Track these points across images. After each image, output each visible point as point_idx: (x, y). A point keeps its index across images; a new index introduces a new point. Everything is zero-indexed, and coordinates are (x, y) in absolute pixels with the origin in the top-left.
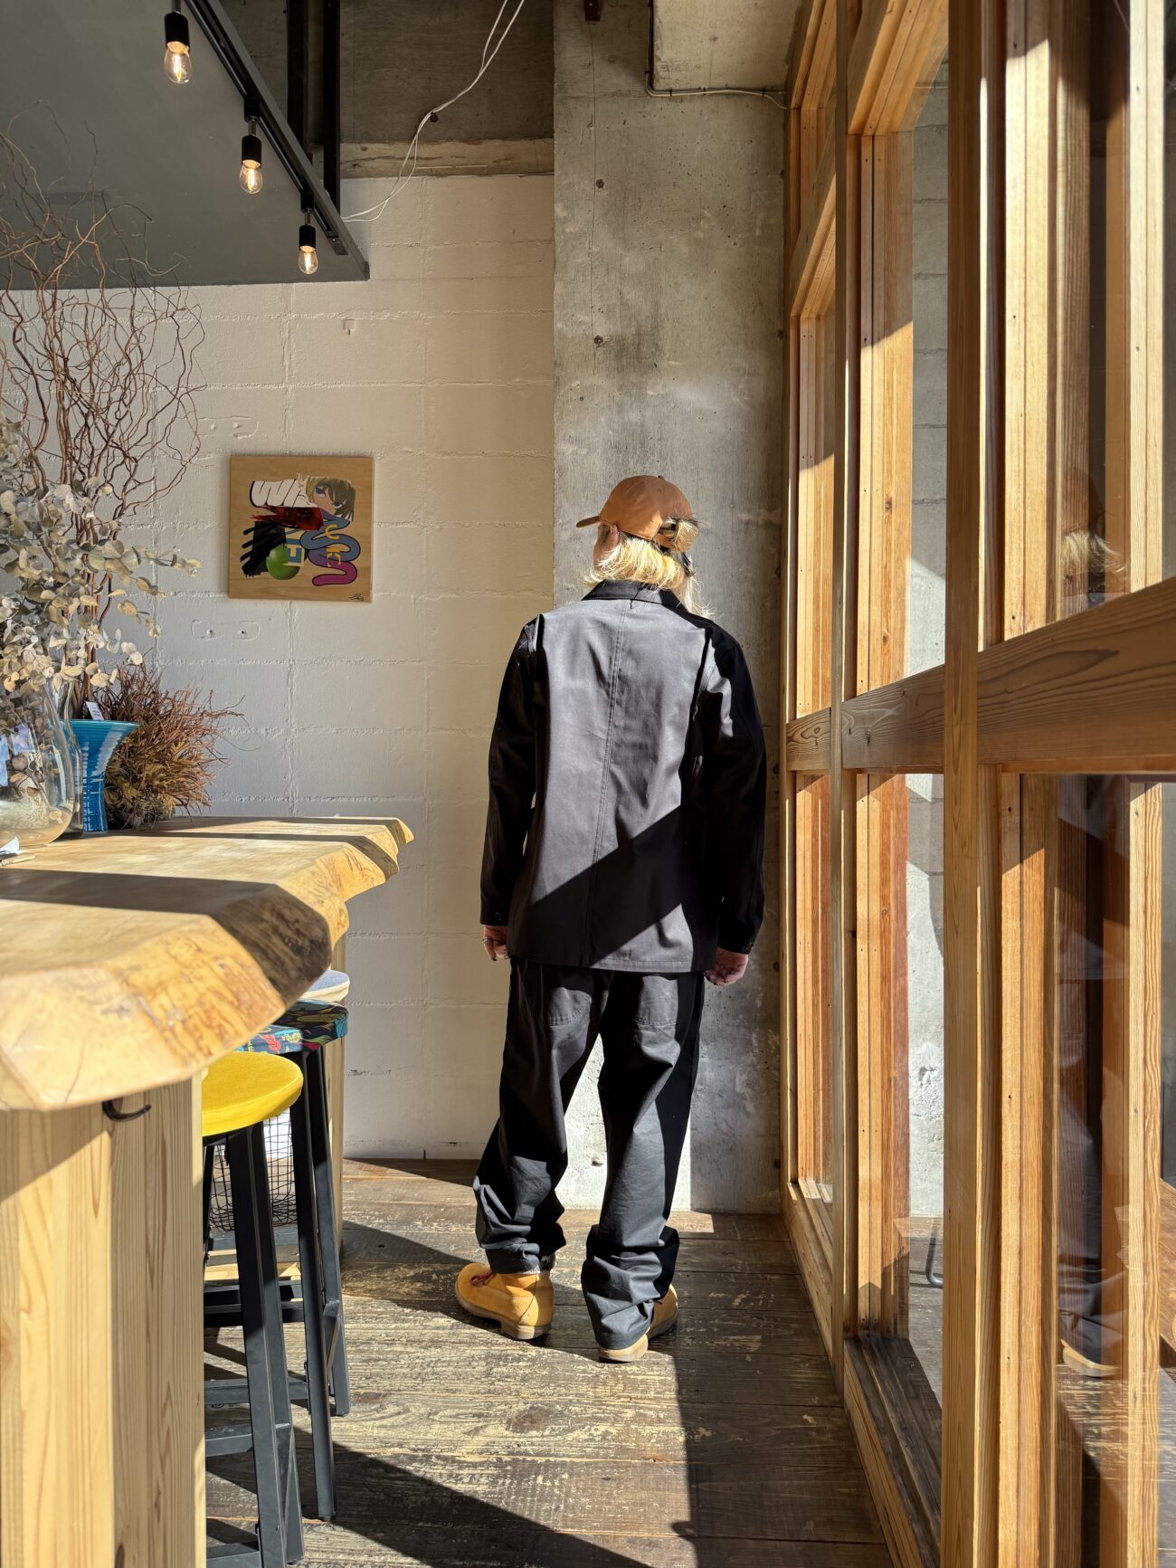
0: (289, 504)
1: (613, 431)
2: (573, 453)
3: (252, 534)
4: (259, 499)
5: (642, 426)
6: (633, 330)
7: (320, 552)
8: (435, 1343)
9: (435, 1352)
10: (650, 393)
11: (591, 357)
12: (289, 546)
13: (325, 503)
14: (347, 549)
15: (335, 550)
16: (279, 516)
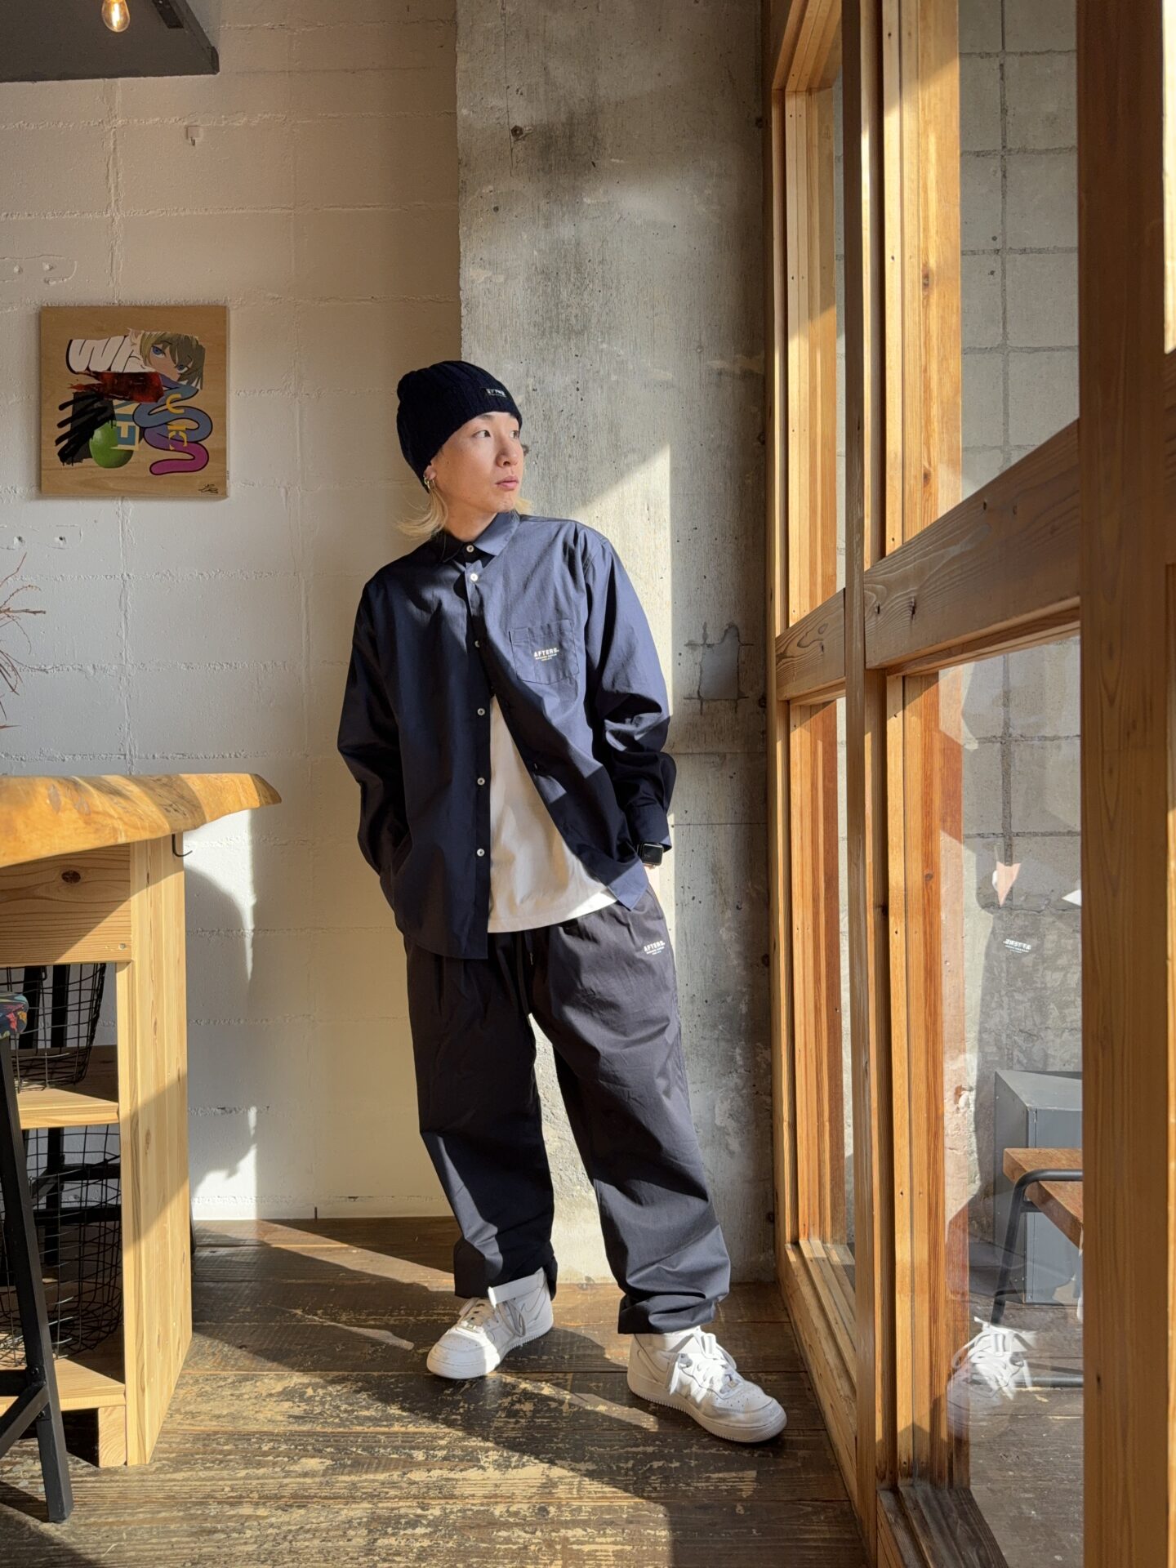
0: (118, 368)
1: (539, 251)
2: (485, 282)
3: (69, 409)
4: (78, 364)
5: (578, 244)
6: (563, 118)
7: (160, 430)
8: (300, 1500)
9: (298, 1514)
10: (587, 201)
11: (508, 153)
12: (119, 424)
13: (165, 366)
14: (197, 426)
15: (179, 428)
16: (105, 385)
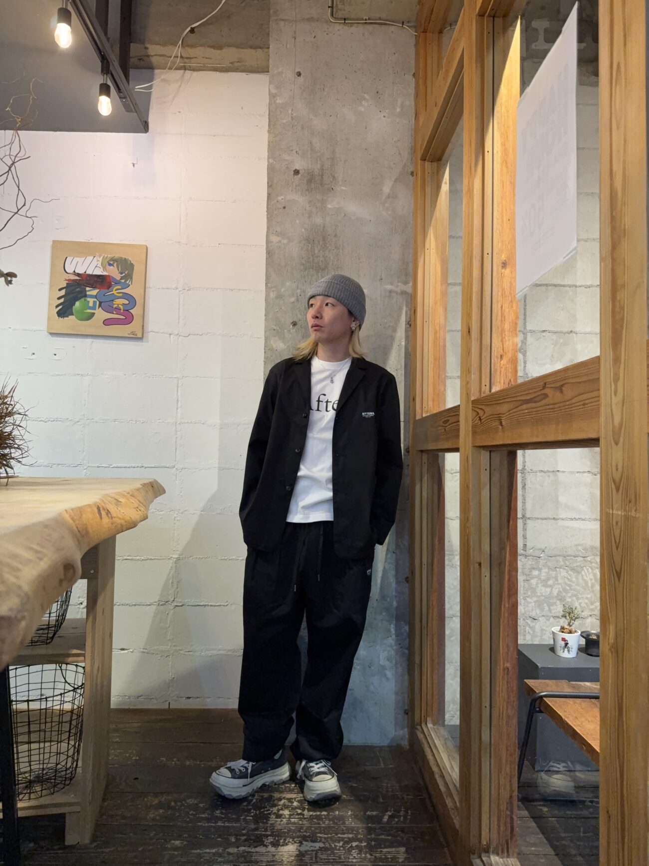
0: (89, 272)
1: (305, 229)
2: (278, 242)
3: (64, 291)
4: (70, 269)
5: (324, 227)
6: (319, 166)
7: (109, 303)
10: (329, 206)
11: (291, 182)
12: (88, 299)
13: (114, 272)
14: (127, 302)
15: (120, 302)
16: (83, 280)
